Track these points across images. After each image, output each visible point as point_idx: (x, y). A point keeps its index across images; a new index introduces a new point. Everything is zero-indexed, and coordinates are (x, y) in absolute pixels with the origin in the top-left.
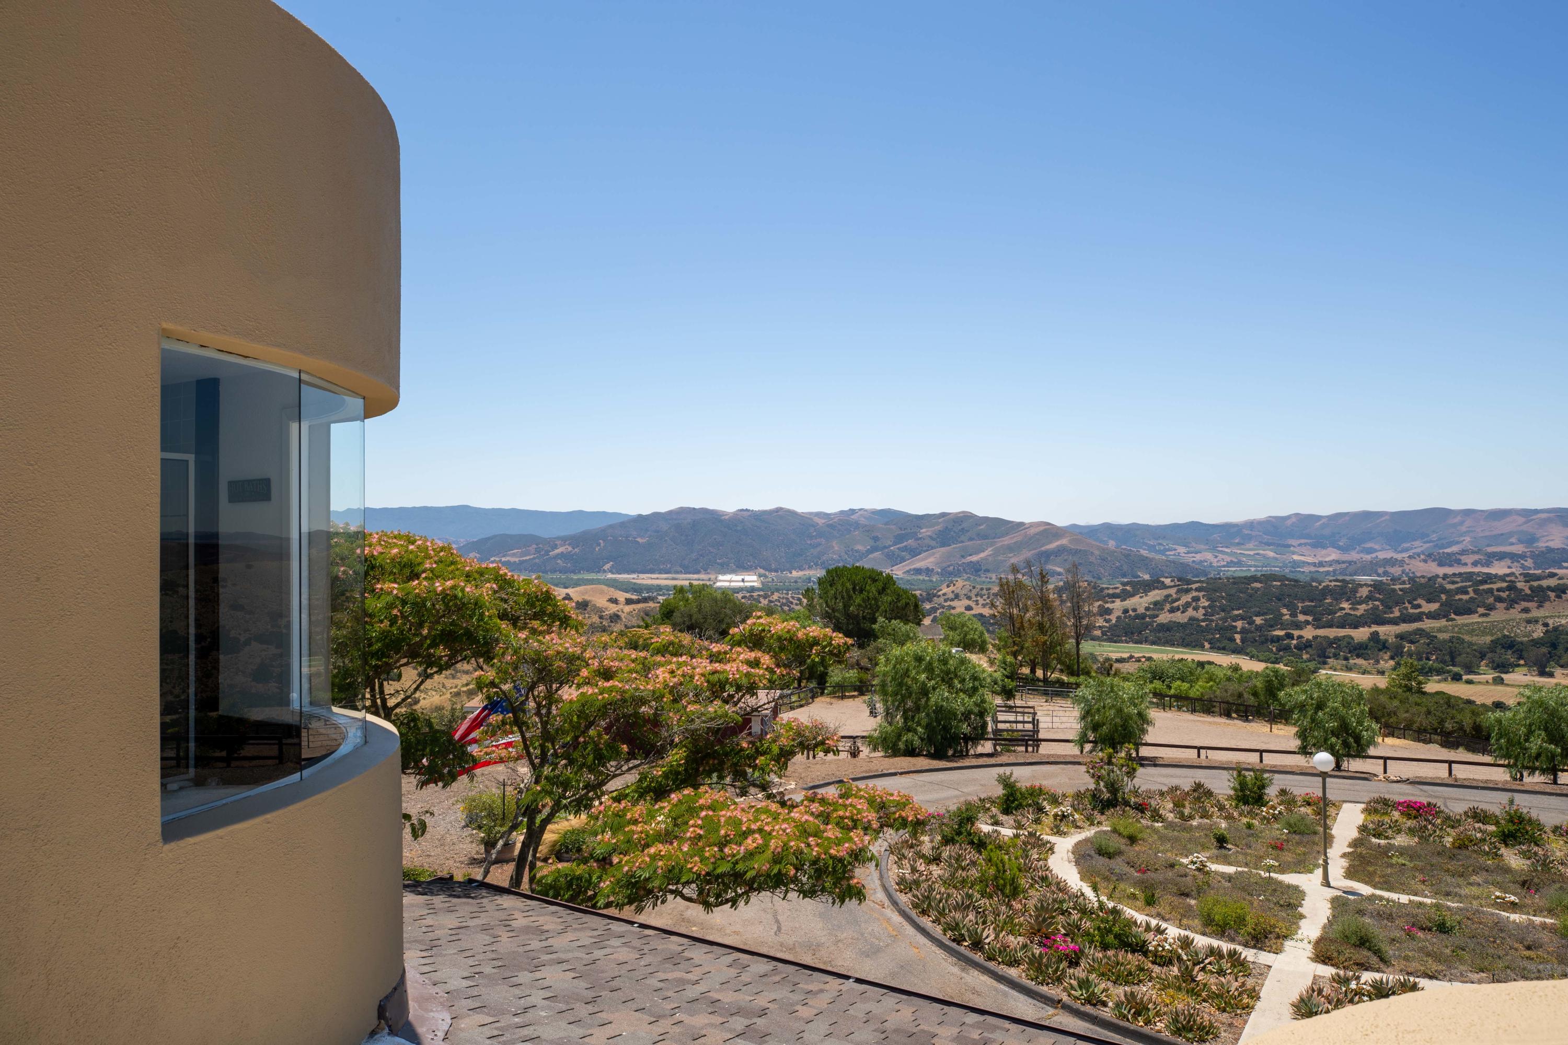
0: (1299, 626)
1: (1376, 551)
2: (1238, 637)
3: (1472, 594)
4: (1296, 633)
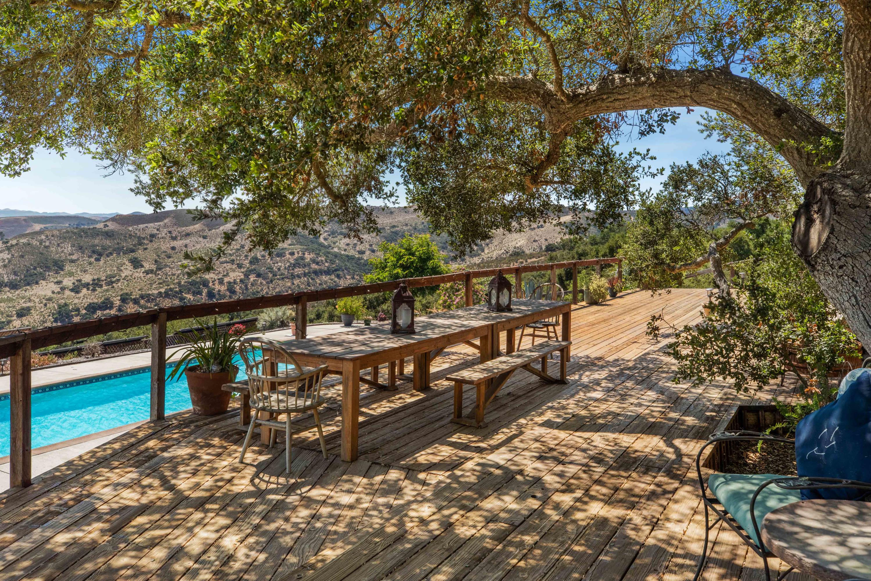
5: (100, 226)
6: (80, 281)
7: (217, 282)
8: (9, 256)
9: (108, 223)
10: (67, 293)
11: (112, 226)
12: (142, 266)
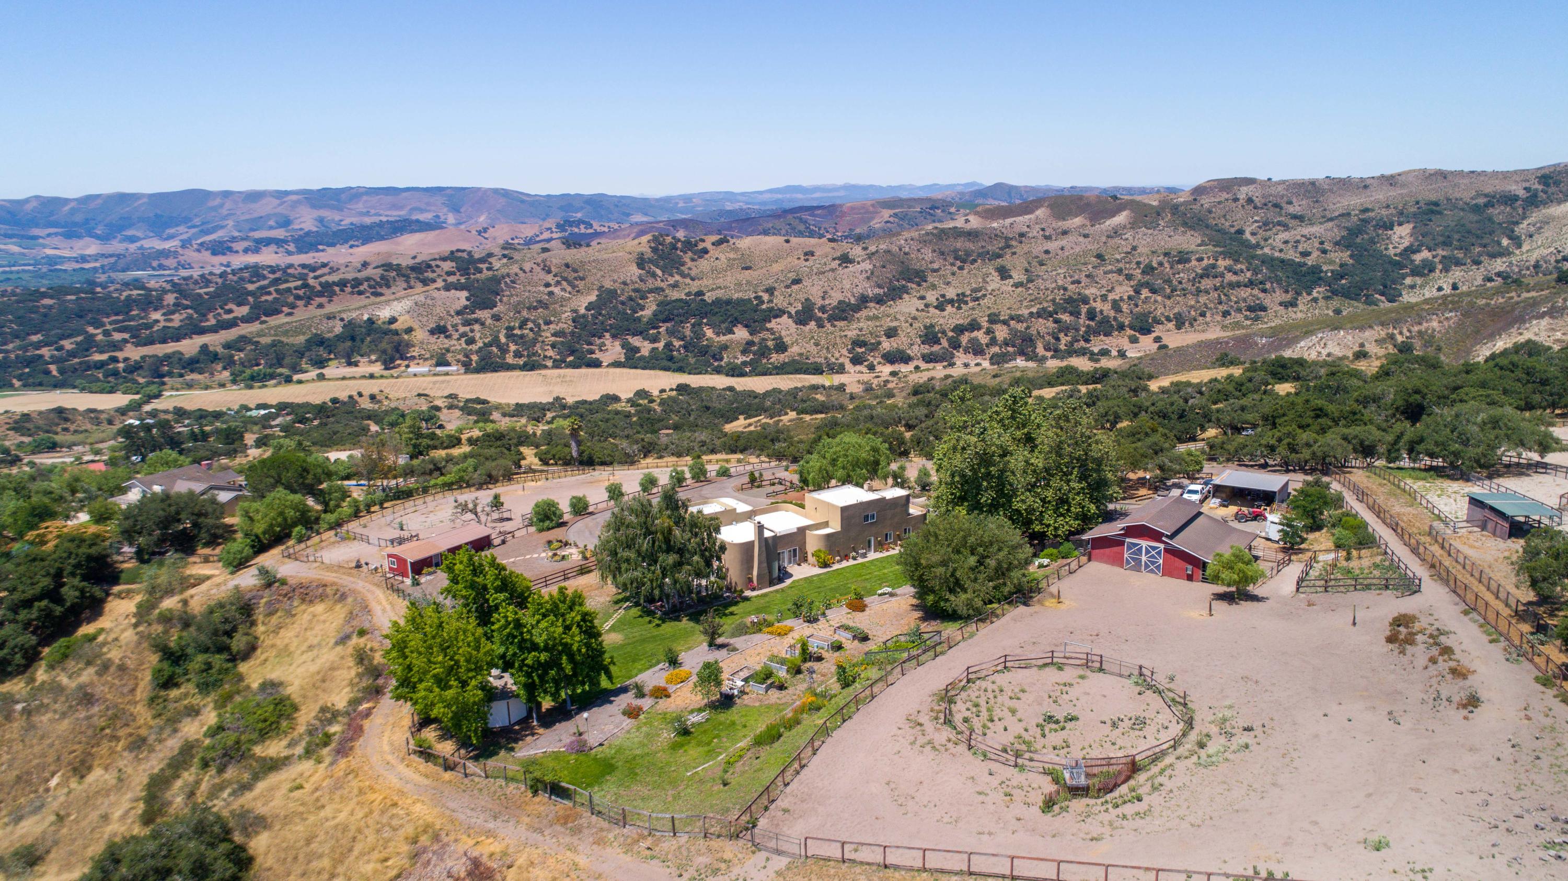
0: (117, 346)
1: (137, 239)
2: (53, 368)
3: (275, 295)
4: (120, 355)
6: (944, 295)
7: (1099, 299)
8: (871, 267)
10: (931, 310)
12: (1011, 277)
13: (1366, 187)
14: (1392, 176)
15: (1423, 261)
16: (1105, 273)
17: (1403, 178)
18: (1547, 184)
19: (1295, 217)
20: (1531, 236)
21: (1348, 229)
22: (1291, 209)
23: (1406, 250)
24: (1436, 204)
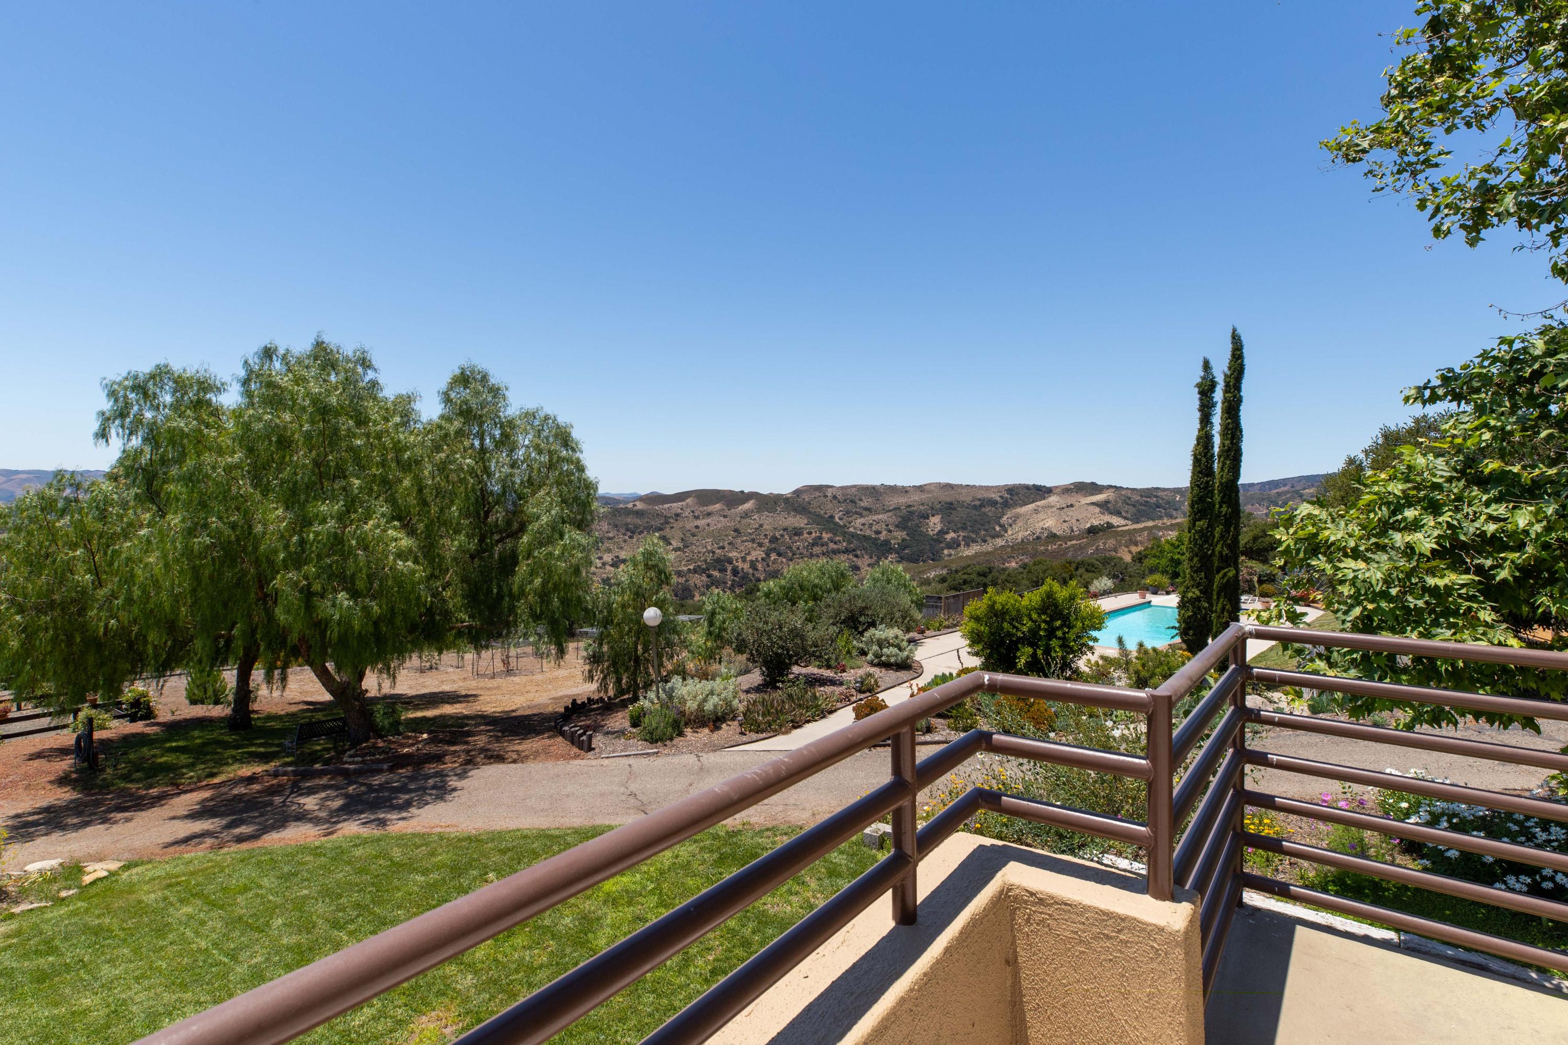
5: (630, 505)
6: (617, 557)
7: (740, 560)
9: (637, 503)
10: (608, 567)
11: (640, 506)
12: (671, 544)
13: (906, 492)
14: (921, 486)
15: (952, 539)
16: (743, 542)
17: (927, 487)
18: (1011, 494)
19: (866, 509)
20: (1011, 525)
21: (901, 517)
22: (862, 504)
23: (940, 531)
24: (951, 504)
